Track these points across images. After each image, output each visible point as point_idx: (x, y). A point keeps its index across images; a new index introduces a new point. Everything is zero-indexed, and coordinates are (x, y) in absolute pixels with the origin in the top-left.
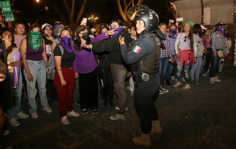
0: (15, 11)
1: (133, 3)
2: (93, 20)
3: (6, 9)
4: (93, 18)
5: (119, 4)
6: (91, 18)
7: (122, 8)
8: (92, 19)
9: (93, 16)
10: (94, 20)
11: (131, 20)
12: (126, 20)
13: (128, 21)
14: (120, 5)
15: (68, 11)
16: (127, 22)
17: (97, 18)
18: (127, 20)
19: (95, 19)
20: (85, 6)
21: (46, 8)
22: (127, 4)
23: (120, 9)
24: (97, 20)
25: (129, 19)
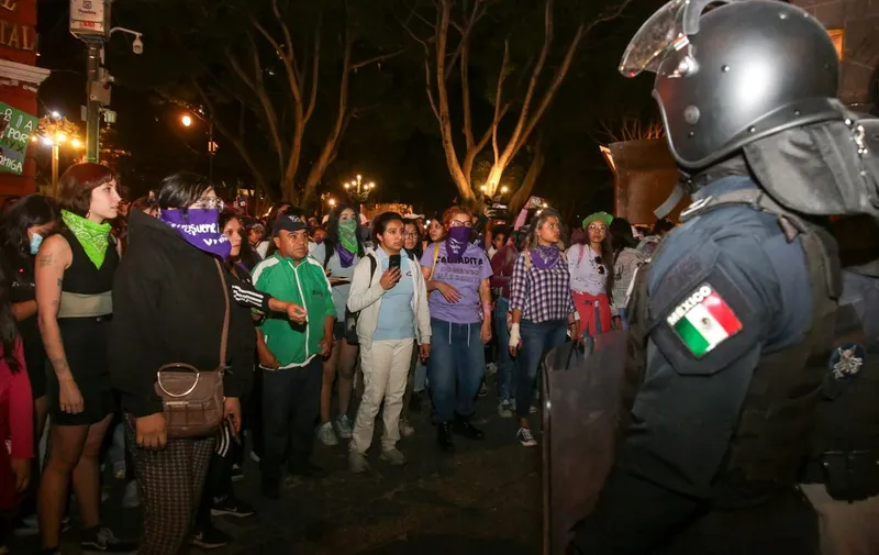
0: (113, 152)
1: (494, 139)
2: (359, 191)
3: (17, 136)
4: (359, 183)
5: (447, 142)
6: (354, 183)
7: (457, 155)
8: (356, 188)
9: (359, 177)
10: (362, 190)
11: (486, 196)
12: (467, 196)
13: (478, 197)
14: (450, 145)
15: (281, 156)
16: (471, 201)
17: (372, 185)
18: (474, 197)
19: (366, 187)
20: (336, 144)
21: (213, 146)
22: (477, 142)
23: (450, 158)
24: (372, 193)
25: (478, 194)
